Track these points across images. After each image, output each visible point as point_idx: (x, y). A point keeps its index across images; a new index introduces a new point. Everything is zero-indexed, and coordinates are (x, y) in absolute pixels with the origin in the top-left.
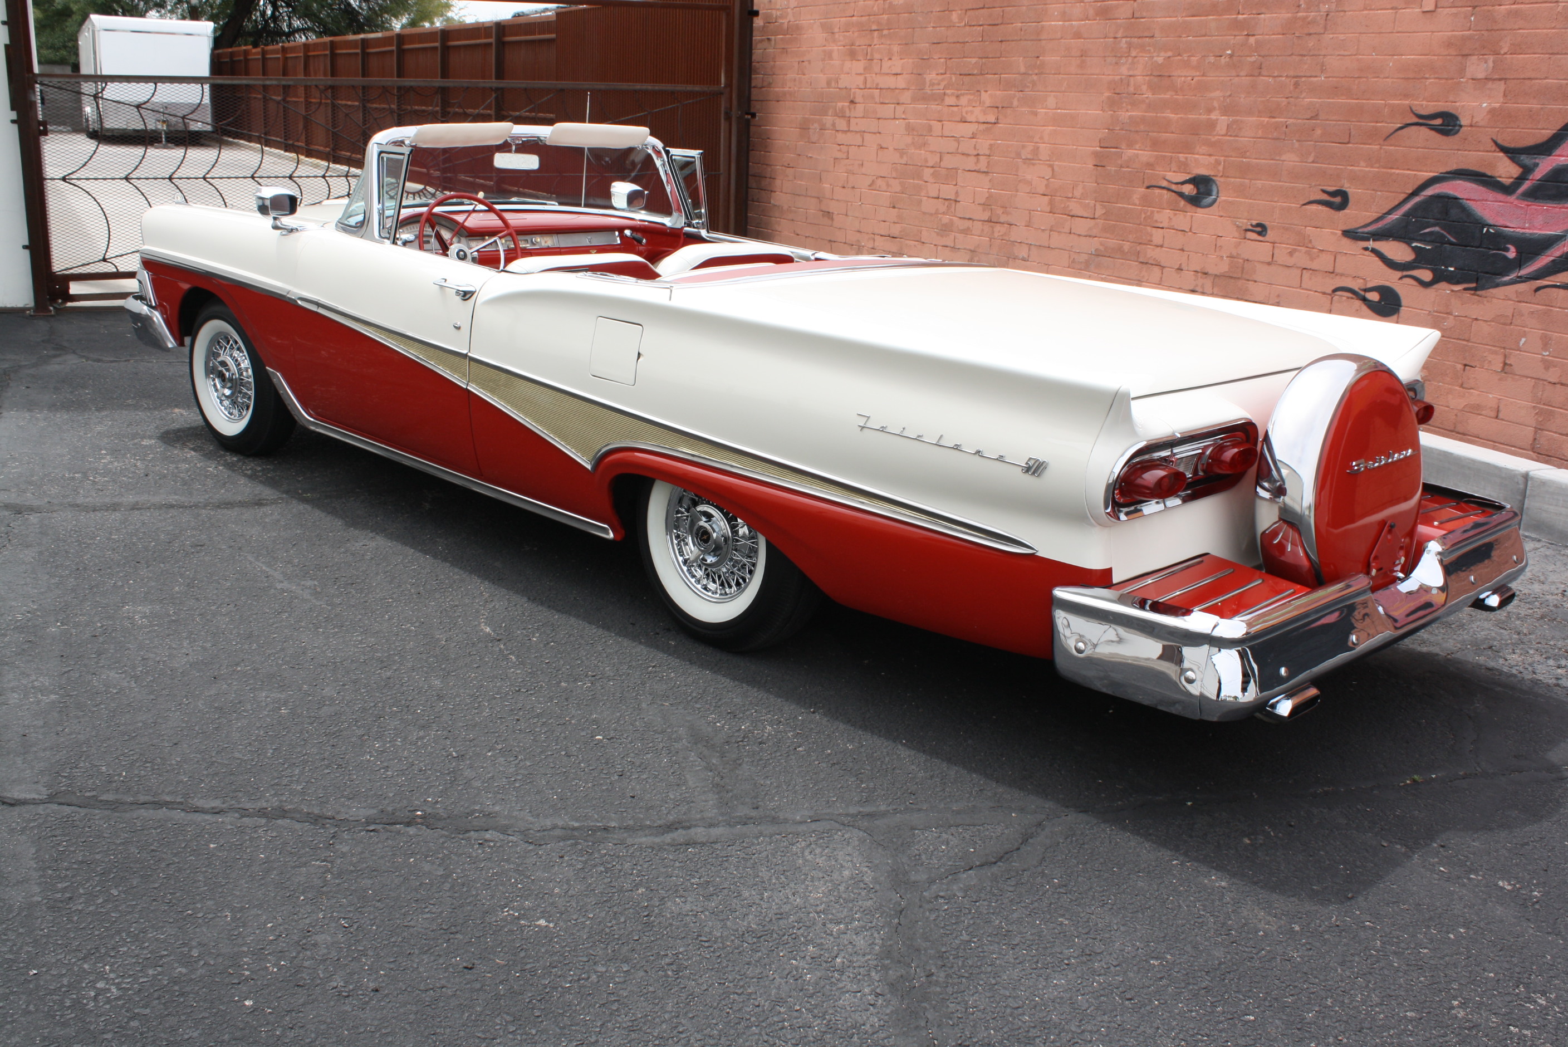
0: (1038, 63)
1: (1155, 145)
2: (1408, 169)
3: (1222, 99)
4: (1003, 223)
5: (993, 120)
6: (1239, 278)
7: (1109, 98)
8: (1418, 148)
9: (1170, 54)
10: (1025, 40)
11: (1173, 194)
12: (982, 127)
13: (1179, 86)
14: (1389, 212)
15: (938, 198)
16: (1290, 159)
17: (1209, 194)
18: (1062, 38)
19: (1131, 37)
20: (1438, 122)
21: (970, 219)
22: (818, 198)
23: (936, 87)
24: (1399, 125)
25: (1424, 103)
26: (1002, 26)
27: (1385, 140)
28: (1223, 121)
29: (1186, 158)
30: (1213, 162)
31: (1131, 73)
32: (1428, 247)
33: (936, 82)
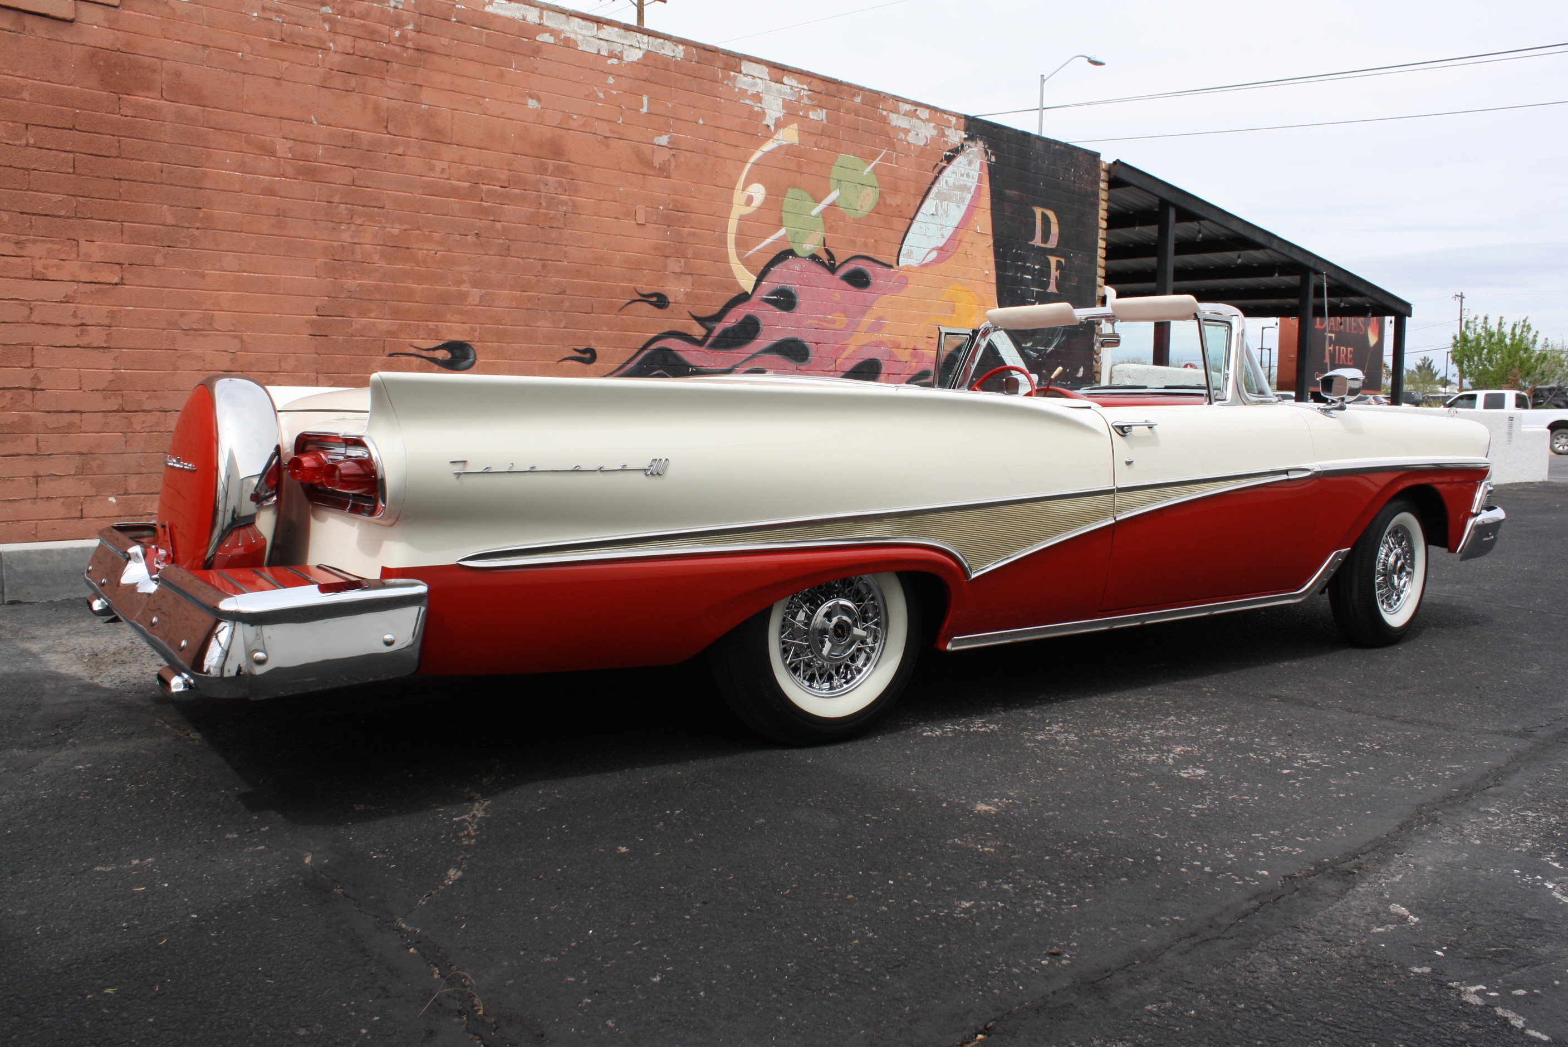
0: (201, 215)
1: (396, 313)
3: (471, 273)
4: (150, 411)
5: (116, 280)
7: (325, 263)
8: (643, 317)
9: (406, 227)
10: (172, 184)
11: (424, 359)
13: (420, 258)
14: (628, 362)
16: (544, 325)
17: (467, 358)
18: (241, 191)
19: (352, 204)
20: (654, 299)
24: (628, 301)
25: (644, 286)
26: (119, 160)
27: (620, 310)
29: (436, 326)
30: (468, 329)
31: (355, 241)
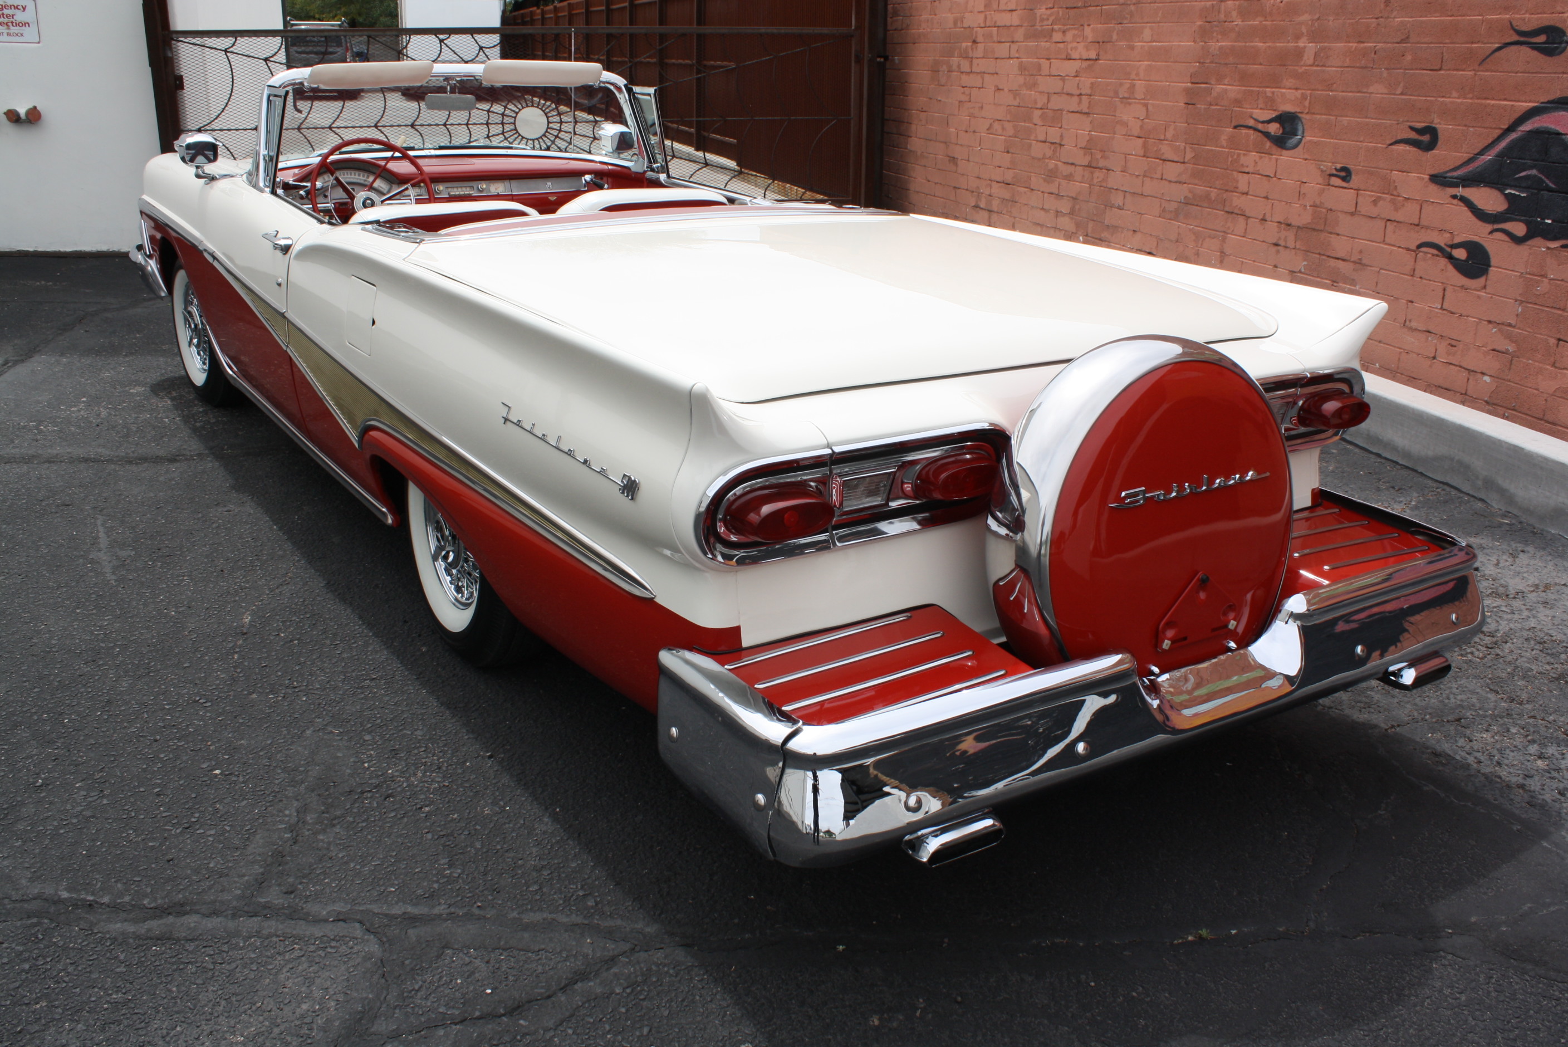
1: (1244, 78)
2: (1505, 100)
3: (1310, 23)
4: (1101, 169)
5: (1094, 57)
6: (1321, 231)
7: (1200, 27)
8: (1517, 73)
11: (1260, 134)
12: (1085, 64)
13: (1268, 9)
14: (1482, 153)
15: (1045, 142)
16: (1378, 90)
17: (1295, 134)
20: (1542, 38)
21: (1072, 164)
22: (945, 143)
23: (1045, 23)
24: (1497, 45)
25: (1527, 16)
27: (1481, 64)
28: (1310, 49)
29: (1273, 93)
30: (1299, 97)
32: (1523, 195)
33: (1045, 17)
